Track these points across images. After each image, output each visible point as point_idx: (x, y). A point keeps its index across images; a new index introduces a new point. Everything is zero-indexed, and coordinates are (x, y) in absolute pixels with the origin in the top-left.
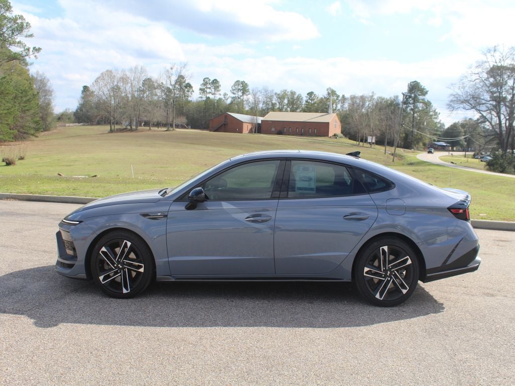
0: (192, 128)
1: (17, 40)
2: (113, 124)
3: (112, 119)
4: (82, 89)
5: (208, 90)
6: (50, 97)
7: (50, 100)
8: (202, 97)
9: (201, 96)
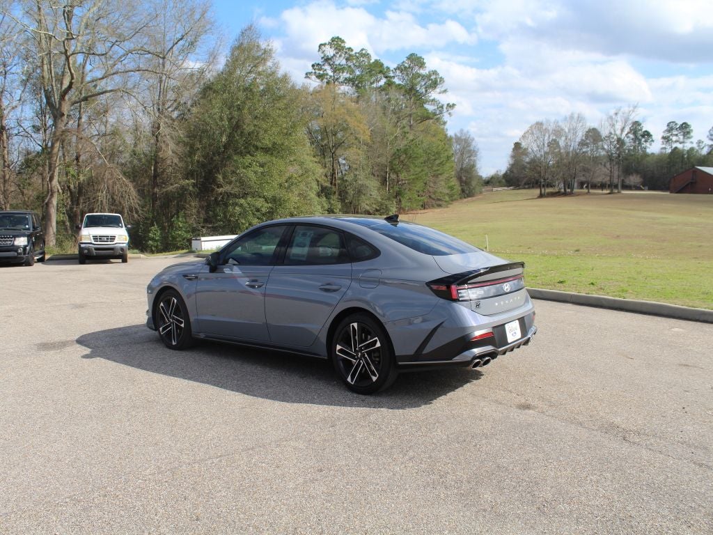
0: (650, 189)
1: (431, 98)
2: (543, 186)
3: (542, 180)
4: (513, 147)
5: (674, 138)
6: (475, 158)
7: (474, 161)
8: (665, 148)
9: (664, 146)
